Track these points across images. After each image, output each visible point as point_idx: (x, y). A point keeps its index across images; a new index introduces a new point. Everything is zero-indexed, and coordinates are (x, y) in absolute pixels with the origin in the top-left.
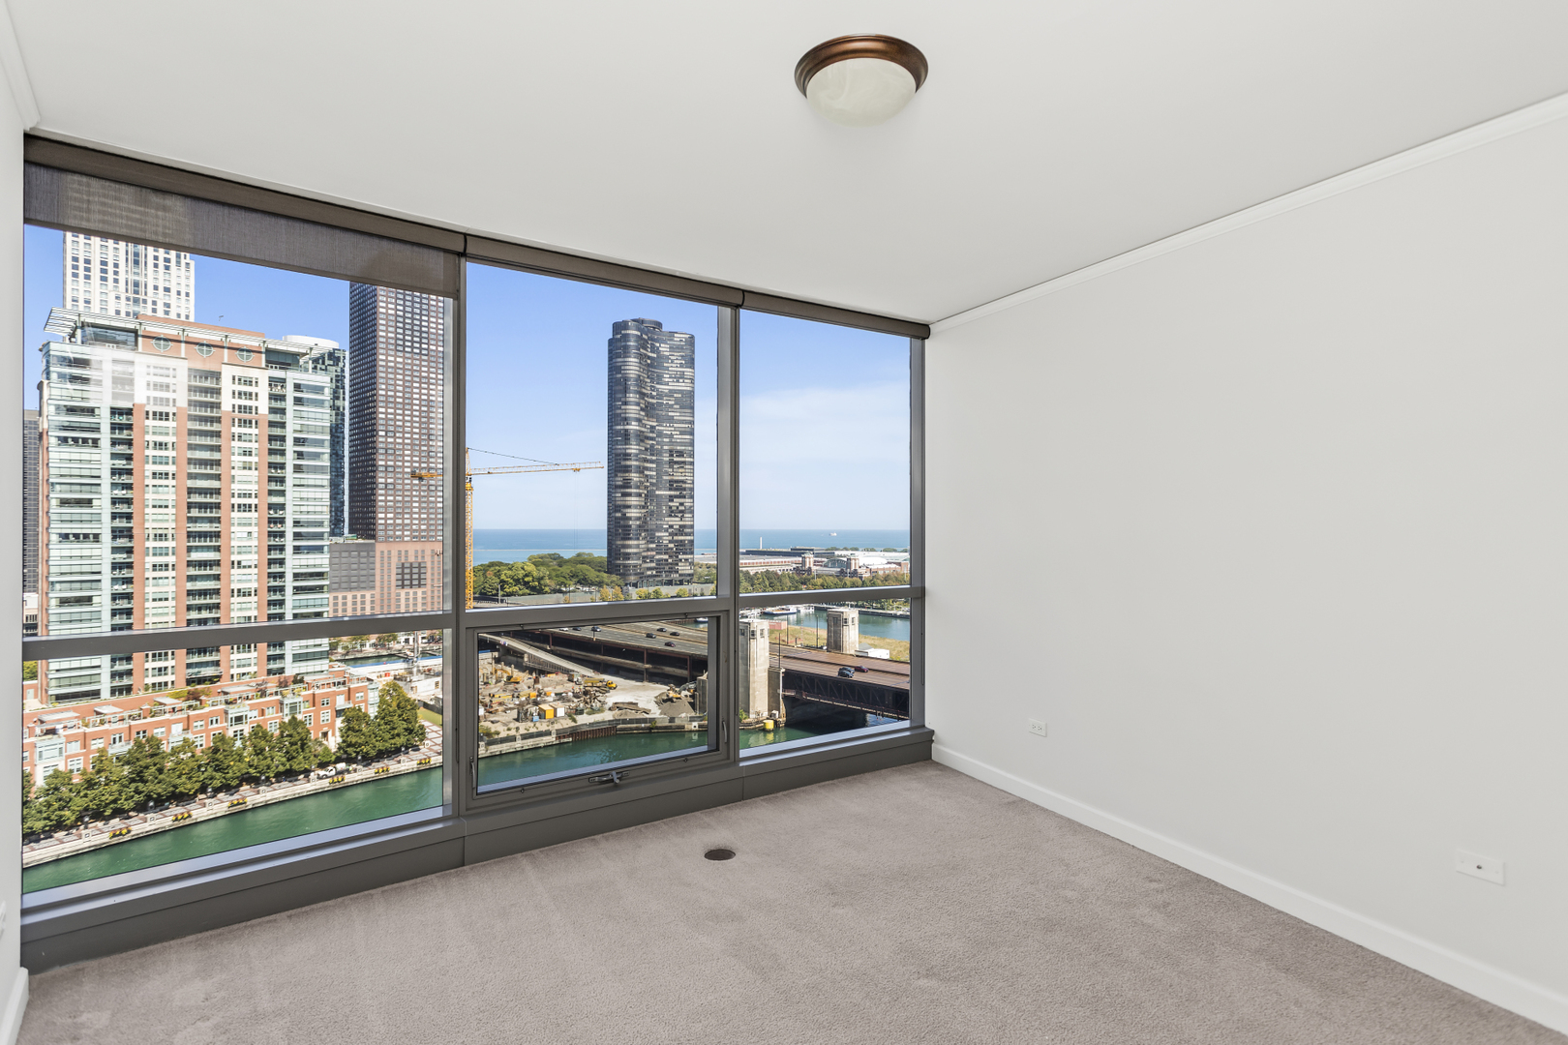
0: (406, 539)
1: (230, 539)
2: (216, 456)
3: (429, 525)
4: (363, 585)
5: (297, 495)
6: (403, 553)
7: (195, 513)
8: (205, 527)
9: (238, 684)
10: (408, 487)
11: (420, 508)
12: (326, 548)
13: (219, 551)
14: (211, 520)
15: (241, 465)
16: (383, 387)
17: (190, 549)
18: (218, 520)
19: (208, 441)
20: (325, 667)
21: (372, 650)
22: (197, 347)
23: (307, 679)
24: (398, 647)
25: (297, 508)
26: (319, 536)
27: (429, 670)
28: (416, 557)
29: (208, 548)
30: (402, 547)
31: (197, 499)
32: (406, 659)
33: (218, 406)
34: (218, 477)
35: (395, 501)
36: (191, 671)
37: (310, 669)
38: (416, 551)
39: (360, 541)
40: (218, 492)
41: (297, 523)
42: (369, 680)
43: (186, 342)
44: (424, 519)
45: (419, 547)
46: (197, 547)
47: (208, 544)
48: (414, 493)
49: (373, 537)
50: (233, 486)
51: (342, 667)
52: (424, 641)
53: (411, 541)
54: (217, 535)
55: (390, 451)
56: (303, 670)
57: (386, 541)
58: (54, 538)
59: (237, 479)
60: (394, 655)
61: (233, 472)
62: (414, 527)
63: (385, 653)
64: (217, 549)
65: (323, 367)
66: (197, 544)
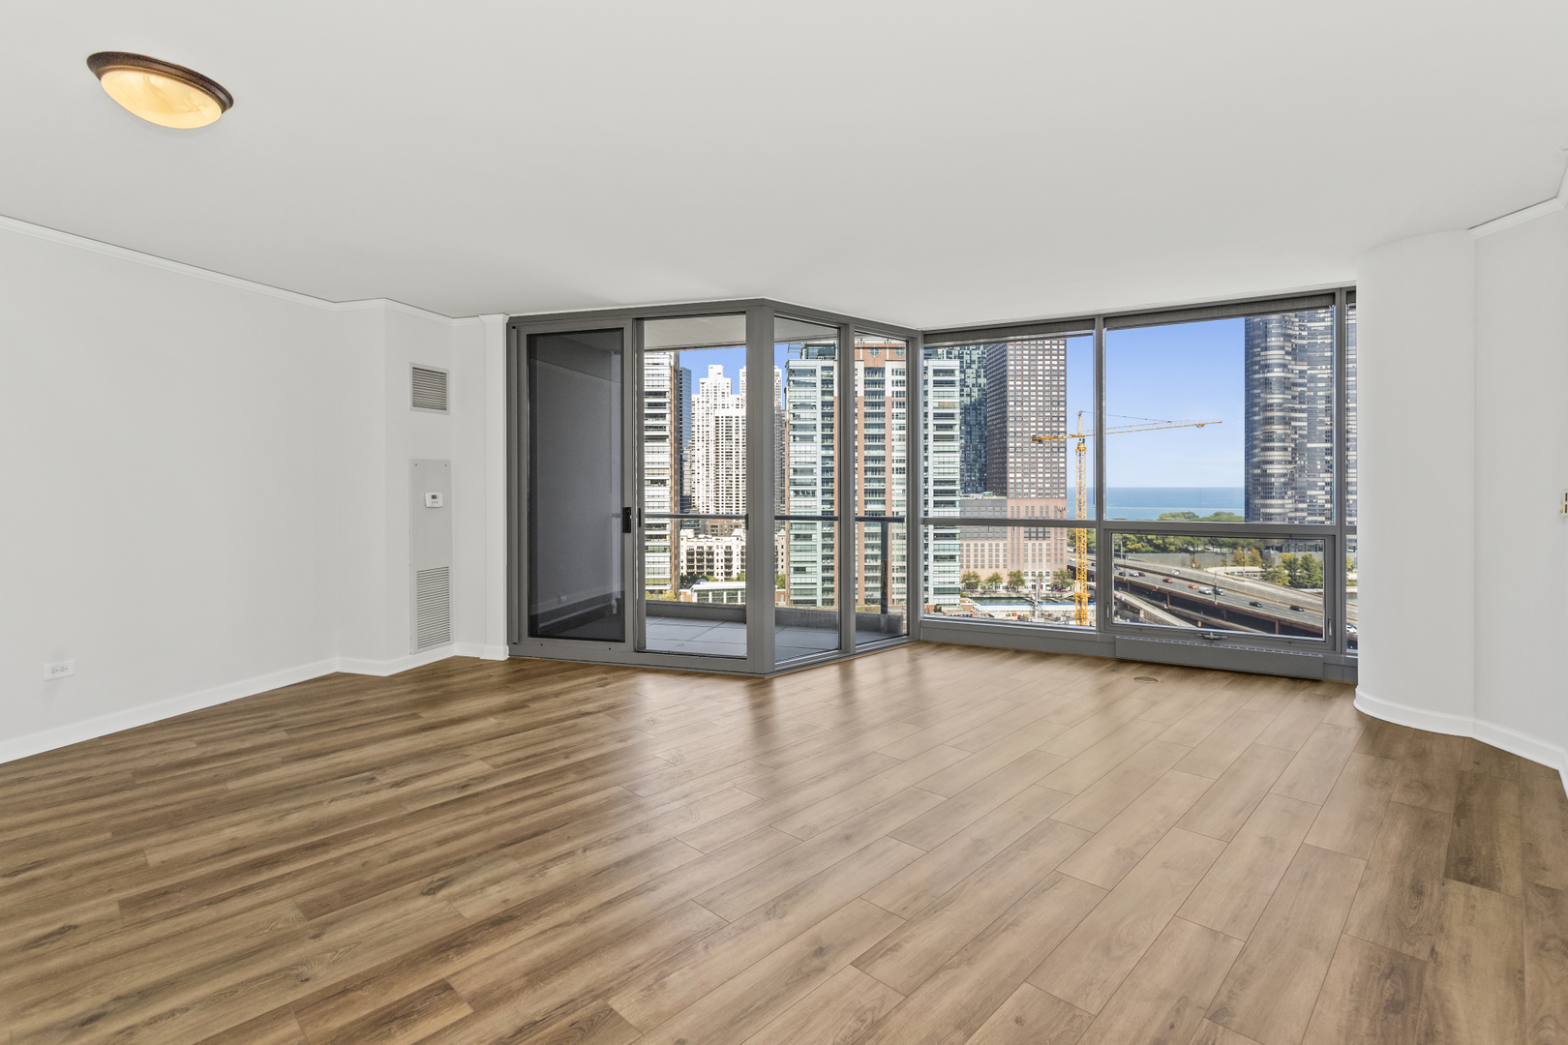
0: (1032, 496)
1: (891, 494)
2: (882, 431)
3: (1052, 484)
4: (997, 535)
5: (936, 459)
6: (1030, 509)
7: (869, 475)
8: (875, 486)
9: (897, 608)
10: (1034, 450)
11: (1044, 468)
12: (957, 503)
13: (884, 504)
14: (879, 480)
15: (898, 437)
16: (1012, 363)
17: (866, 502)
18: (884, 480)
19: (877, 421)
20: (958, 602)
21: (1005, 592)
22: (869, 351)
23: (943, 609)
24: (1026, 591)
25: (937, 471)
26: (952, 493)
27: (1050, 615)
28: (1041, 512)
29: (878, 502)
30: (1029, 503)
31: (871, 464)
32: (1031, 603)
33: (883, 393)
34: (883, 448)
35: (1023, 463)
36: (868, 593)
37: (947, 602)
38: (1042, 508)
39: (995, 497)
40: (883, 459)
41: (936, 482)
42: (990, 615)
43: (863, 348)
44: (1048, 478)
45: (1043, 503)
46: (870, 501)
47: (878, 498)
48: (1039, 455)
49: (1005, 494)
50: (894, 454)
51: (973, 603)
52: (1049, 588)
53: (1037, 497)
54: (882, 492)
55: (1018, 419)
56: (941, 602)
57: (1015, 498)
58: (792, 493)
59: (895, 448)
60: (1022, 598)
61: (893, 443)
62: (1039, 485)
63: (1014, 595)
64: (883, 502)
65: (968, 352)
66: (871, 498)
